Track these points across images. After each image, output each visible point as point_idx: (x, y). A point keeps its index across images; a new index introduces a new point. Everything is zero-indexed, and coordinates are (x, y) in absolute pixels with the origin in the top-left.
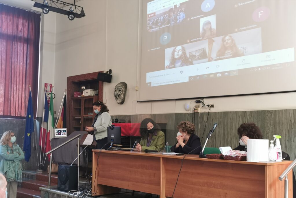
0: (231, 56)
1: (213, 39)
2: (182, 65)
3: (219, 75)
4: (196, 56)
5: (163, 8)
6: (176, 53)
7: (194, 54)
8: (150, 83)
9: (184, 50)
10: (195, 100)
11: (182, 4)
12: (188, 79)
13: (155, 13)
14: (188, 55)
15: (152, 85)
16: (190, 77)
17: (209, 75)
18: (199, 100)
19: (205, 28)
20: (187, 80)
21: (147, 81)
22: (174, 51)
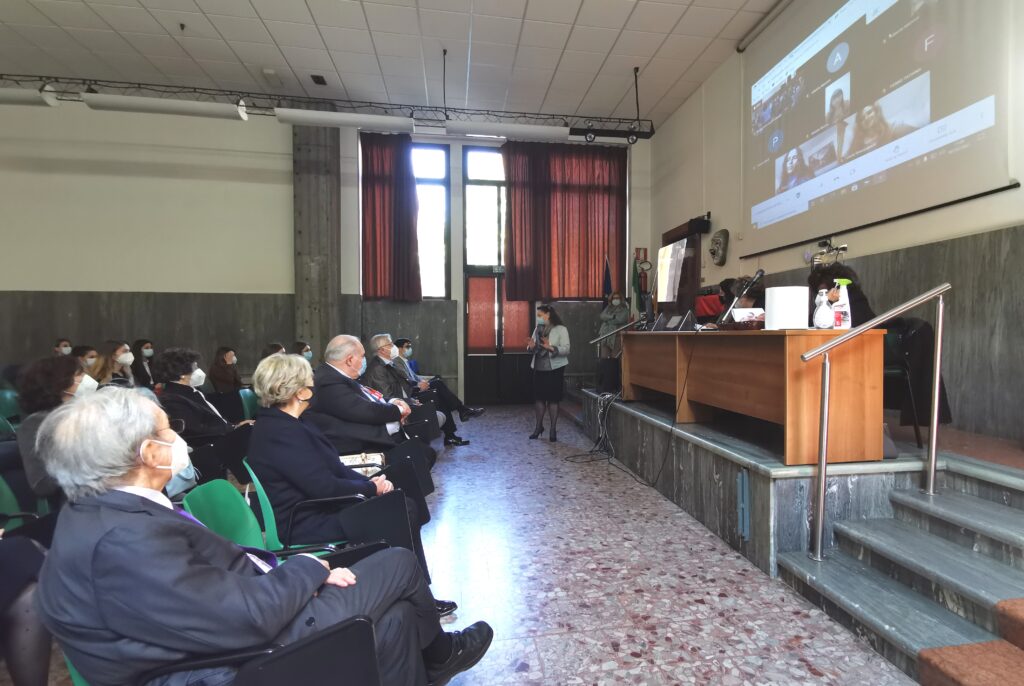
0: (874, 145)
1: (845, 120)
2: (798, 183)
3: (855, 188)
4: (818, 161)
5: (772, 88)
6: (788, 165)
7: (815, 157)
8: (756, 224)
9: (800, 155)
10: (817, 243)
11: (798, 71)
12: (807, 205)
13: (761, 101)
14: (807, 163)
15: (759, 227)
16: (810, 202)
17: (838, 192)
18: (824, 241)
19: (834, 103)
20: (806, 208)
21: (753, 222)
22: (786, 161)
